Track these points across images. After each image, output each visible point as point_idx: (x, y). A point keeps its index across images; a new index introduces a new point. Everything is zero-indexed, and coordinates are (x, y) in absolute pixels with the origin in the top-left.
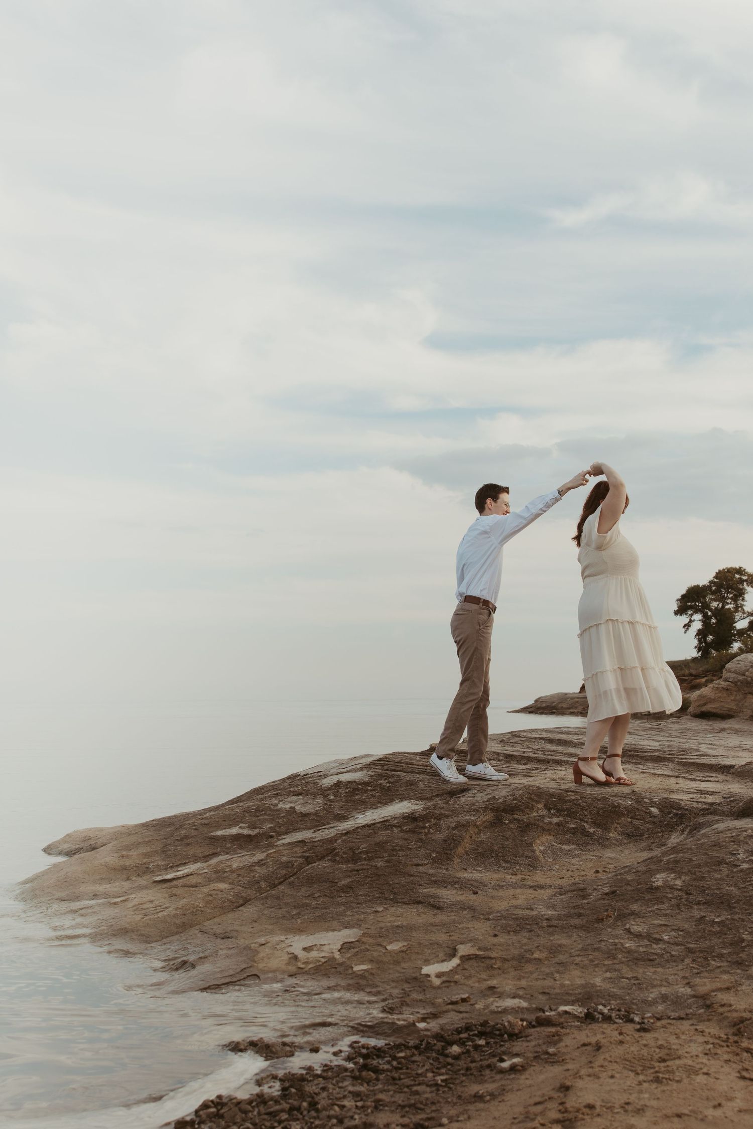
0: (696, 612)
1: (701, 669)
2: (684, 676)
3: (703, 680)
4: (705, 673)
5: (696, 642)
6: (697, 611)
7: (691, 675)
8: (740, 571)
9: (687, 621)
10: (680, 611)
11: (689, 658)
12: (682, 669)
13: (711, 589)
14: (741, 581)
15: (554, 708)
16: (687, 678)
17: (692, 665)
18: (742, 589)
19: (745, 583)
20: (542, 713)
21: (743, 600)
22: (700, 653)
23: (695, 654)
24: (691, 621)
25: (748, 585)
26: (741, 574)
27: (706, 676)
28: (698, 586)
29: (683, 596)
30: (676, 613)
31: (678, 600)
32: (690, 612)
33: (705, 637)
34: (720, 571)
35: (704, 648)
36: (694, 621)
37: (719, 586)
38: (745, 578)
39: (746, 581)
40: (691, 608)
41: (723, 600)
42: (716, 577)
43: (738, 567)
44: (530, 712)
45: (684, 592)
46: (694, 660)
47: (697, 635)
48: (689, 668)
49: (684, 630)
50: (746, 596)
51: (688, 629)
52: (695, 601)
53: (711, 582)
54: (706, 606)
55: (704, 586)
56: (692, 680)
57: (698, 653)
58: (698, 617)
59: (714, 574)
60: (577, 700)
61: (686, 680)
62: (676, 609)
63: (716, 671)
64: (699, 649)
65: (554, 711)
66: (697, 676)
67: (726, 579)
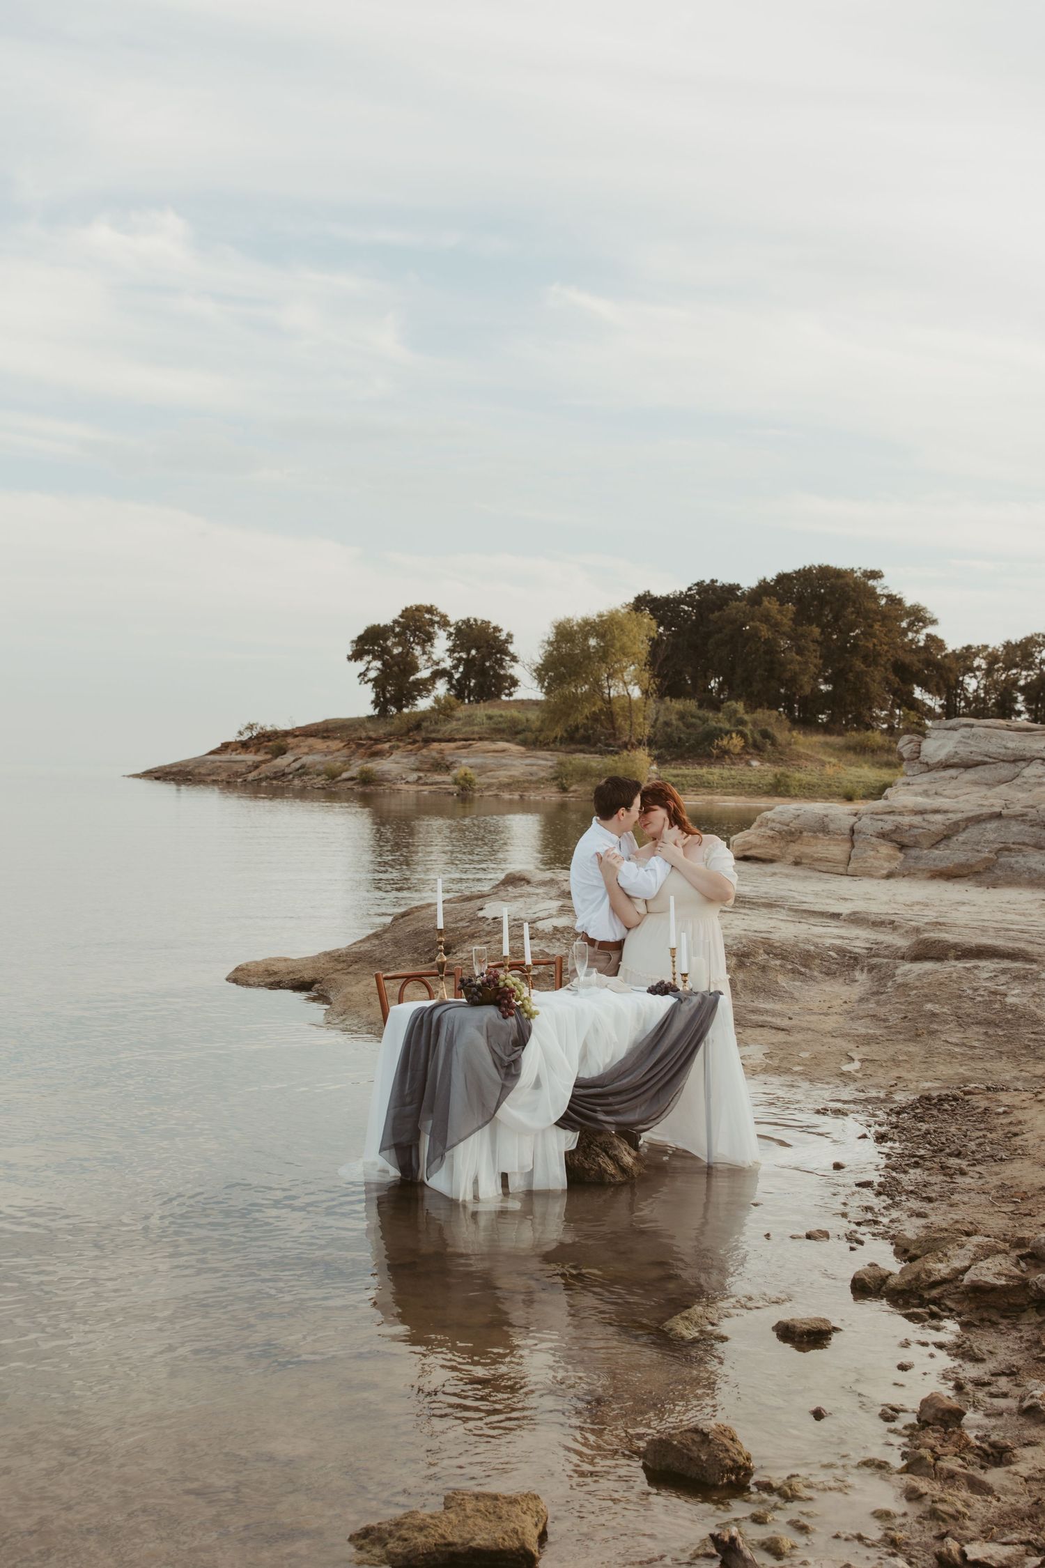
0: (374, 659)
1: (380, 731)
2: (361, 739)
3: (387, 746)
4: (387, 738)
5: (372, 696)
6: (376, 656)
7: (370, 738)
8: (430, 610)
9: (363, 669)
10: (356, 656)
11: (363, 716)
12: (356, 730)
13: (394, 630)
14: (432, 623)
15: (189, 773)
16: (362, 742)
17: (369, 725)
18: (430, 633)
19: (435, 626)
21: (432, 645)
22: (377, 710)
23: (371, 711)
24: (367, 669)
25: (440, 628)
26: (432, 614)
27: (389, 741)
28: (379, 626)
29: (361, 638)
30: (349, 658)
31: (353, 642)
32: (368, 658)
33: (384, 690)
34: (407, 609)
35: (381, 704)
36: (371, 668)
37: (405, 627)
38: (437, 619)
39: (438, 622)
40: (368, 652)
42: (401, 616)
43: (428, 605)
44: (157, 778)
45: (361, 632)
46: (370, 718)
47: (374, 686)
48: (365, 728)
49: (358, 680)
50: (434, 641)
51: (363, 679)
52: (373, 645)
53: (395, 622)
54: (387, 651)
55: (386, 626)
56: (372, 745)
57: (374, 709)
58: (378, 664)
59: (400, 613)
61: (363, 745)
62: (350, 653)
63: (403, 735)
64: (376, 703)
66: (377, 741)
67: (413, 618)
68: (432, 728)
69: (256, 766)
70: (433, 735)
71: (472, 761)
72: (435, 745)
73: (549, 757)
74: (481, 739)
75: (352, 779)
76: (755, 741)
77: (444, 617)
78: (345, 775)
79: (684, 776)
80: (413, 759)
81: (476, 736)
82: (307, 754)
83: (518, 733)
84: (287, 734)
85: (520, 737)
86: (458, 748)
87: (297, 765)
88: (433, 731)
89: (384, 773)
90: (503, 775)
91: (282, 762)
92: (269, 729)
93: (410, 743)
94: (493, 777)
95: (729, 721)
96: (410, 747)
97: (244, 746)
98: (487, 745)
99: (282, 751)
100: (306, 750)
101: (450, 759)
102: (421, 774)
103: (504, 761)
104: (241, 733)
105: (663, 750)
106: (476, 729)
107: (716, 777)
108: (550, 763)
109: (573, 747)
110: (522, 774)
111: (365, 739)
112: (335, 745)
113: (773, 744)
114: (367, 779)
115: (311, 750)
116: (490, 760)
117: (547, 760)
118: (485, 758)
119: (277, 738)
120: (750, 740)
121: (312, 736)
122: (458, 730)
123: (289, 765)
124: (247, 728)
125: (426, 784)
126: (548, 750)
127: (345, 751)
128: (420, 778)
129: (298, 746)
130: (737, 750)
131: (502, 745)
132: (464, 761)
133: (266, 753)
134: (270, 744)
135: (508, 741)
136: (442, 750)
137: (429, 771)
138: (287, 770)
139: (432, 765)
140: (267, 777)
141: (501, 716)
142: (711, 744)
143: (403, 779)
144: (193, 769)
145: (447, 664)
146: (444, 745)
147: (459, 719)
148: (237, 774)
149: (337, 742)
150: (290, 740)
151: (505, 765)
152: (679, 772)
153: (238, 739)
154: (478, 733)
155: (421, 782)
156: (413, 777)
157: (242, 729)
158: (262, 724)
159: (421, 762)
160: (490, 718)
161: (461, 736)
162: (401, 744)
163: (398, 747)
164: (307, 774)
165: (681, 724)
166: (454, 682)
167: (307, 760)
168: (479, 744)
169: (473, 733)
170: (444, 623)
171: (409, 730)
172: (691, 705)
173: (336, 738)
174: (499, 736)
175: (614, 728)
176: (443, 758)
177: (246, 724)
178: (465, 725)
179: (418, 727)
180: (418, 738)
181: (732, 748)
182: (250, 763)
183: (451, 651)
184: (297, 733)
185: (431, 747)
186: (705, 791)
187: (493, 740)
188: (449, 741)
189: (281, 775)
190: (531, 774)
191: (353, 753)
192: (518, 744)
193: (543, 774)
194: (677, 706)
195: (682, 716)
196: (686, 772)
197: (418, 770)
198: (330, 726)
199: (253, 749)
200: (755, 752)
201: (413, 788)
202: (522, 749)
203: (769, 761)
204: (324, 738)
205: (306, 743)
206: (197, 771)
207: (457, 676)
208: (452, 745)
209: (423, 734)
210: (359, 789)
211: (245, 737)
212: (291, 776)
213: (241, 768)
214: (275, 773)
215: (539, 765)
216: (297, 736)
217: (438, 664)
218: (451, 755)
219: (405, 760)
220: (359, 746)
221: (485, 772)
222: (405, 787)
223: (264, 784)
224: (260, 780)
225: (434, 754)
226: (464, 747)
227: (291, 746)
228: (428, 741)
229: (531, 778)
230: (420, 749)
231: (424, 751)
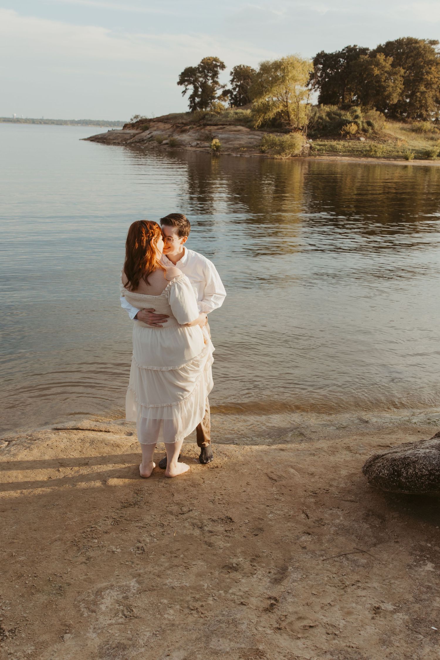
1: (189, 120)
2: (179, 124)
3: (188, 127)
4: (190, 123)
5: (188, 103)
6: (190, 83)
7: (182, 123)
8: (216, 60)
9: (184, 89)
10: (180, 83)
11: (184, 112)
12: (179, 119)
13: (199, 70)
14: (216, 66)
15: (105, 139)
16: (179, 125)
17: (185, 117)
18: (216, 71)
19: (219, 68)
20: (98, 142)
21: (217, 78)
22: (191, 109)
23: (188, 110)
24: (186, 89)
25: (220, 69)
27: (190, 125)
28: (191, 67)
29: (182, 73)
30: (178, 84)
31: (179, 75)
32: (186, 83)
33: (194, 99)
34: (204, 59)
35: (193, 106)
36: (188, 89)
37: (204, 68)
38: (218, 64)
39: (219, 66)
40: (187, 81)
41: (206, 76)
42: (202, 62)
43: (215, 57)
44: (91, 141)
45: (183, 71)
46: (187, 113)
47: (190, 98)
49: (182, 95)
50: (219, 76)
51: (184, 94)
52: (189, 77)
53: (199, 65)
54: (196, 80)
55: (195, 68)
56: (183, 127)
57: (190, 109)
58: (191, 87)
60: (119, 134)
61: (179, 126)
62: (178, 80)
63: (197, 122)
64: (191, 107)
65: (105, 141)
66: (186, 124)
67: (208, 64)
68: (209, 119)
69: (134, 136)
70: (209, 123)
71: (223, 136)
72: (208, 128)
73: (260, 134)
74: (230, 125)
75: (167, 144)
76: (363, 127)
77: (222, 63)
78: (164, 142)
79: (324, 145)
80: (197, 134)
81: (228, 123)
82: (155, 130)
83: (248, 122)
84: (151, 120)
85: (249, 124)
86: (218, 129)
87: (149, 136)
88: (210, 120)
89: (182, 141)
90: (236, 143)
91: (146, 134)
92: (144, 118)
93: (199, 126)
94: (231, 144)
95: (352, 116)
96: (198, 128)
97: (132, 126)
98: (233, 128)
99: (146, 129)
100: (155, 128)
101: (214, 134)
102: (199, 142)
103: (238, 136)
104: (132, 120)
105: (317, 132)
106: (229, 119)
107: (340, 147)
108: (260, 138)
109: (273, 129)
110: (246, 143)
111: (180, 124)
112: (168, 126)
113: (372, 129)
114: (173, 144)
115: (157, 129)
116: (231, 136)
117: (259, 136)
118: (230, 134)
119: (146, 122)
120: (361, 127)
121: (161, 122)
122: (220, 120)
123: (146, 136)
124: (135, 117)
125: (200, 147)
126: (260, 131)
127: (171, 130)
128: (198, 144)
129: (154, 127)
130: (353, 132)
131: (240, 128)
132: (220, 136)
133: (140, 130)
134: (143, 125)
135: (243, 126)
136: (210, 130)
137: (203, 140)
138: (145, 138)
139: (205, 138)
140: (136, 142)
141: (242, 113)
142: (341, 129)
143: (190, 144)
144: (107, 137)
145: (229, 87)
146: (212, 127)
147: (222, 115)
148: (126, 140)
149: (169, 125)
150: (152, 124)
151: (238, 138)
152: (323, 143)
153: (131, 122)
154: (229, 121)
155: (198, 146)
156: (194, 144)
157: (132, 118)
158: (141, 115)
159: (201, 136)
160: (236, 113)
161: (221, 123)
162: (195, 126)
163: (193, 128)
164: (153, 141)
165: (328, 118)
166: (233, 96)
167: (154, 133)
168: (228, 127)
169: (227, 121)
170: (223, 67)
171: (200, 120)
172: (335, 108)
173: (169, 123)
174: (239, 123)
175: (289, 120)
176: (210, 134)
177: (134, 115)
178: (224, 117)
179: (203, 118)
180: (202, 124)
181: (351, 131)
182: (132, 134)
183: (232, 81)
184: (155, 120)
185: (206, 128)
186: (333, 154)
187: (235, 125)
188: (216, 125)
189: (142, 141)
190: (250, 143)
191: (174, 131)
192: (247, 128)
193: (255, 143)
194: (327, 109)
195: (329, 114)
196: (326, 143)
197: (198, 140)
198: (169, 117)
199: (135, 128)
200: (363, 133)
201: (194, 149)
202: (248, 130)
203: (369, 138)
204: (165, 122)
205: (157, 125)
206: (109, 138)
207: (235, 93)
208: (216, 127)
209: (205, 122)
210: (169, 149)
211: (135, 121)
212: (146, 141)
213: (127, 137)
214: (140, 139)
215: (255, 139)
216: (154, 122)
217: (223, 87)
218: (214, 132)
219: (194, 135)
220: (177, 127)
221: (229, 142)
222: (190, 148)
223: (133, 145)
224: (132, 143)
225: (207, 132)
226: (221, 129)
227: (151, 126)
228: (205, 125)
229: (249, 145)
230: (201, 129)
231: (203, 131)
